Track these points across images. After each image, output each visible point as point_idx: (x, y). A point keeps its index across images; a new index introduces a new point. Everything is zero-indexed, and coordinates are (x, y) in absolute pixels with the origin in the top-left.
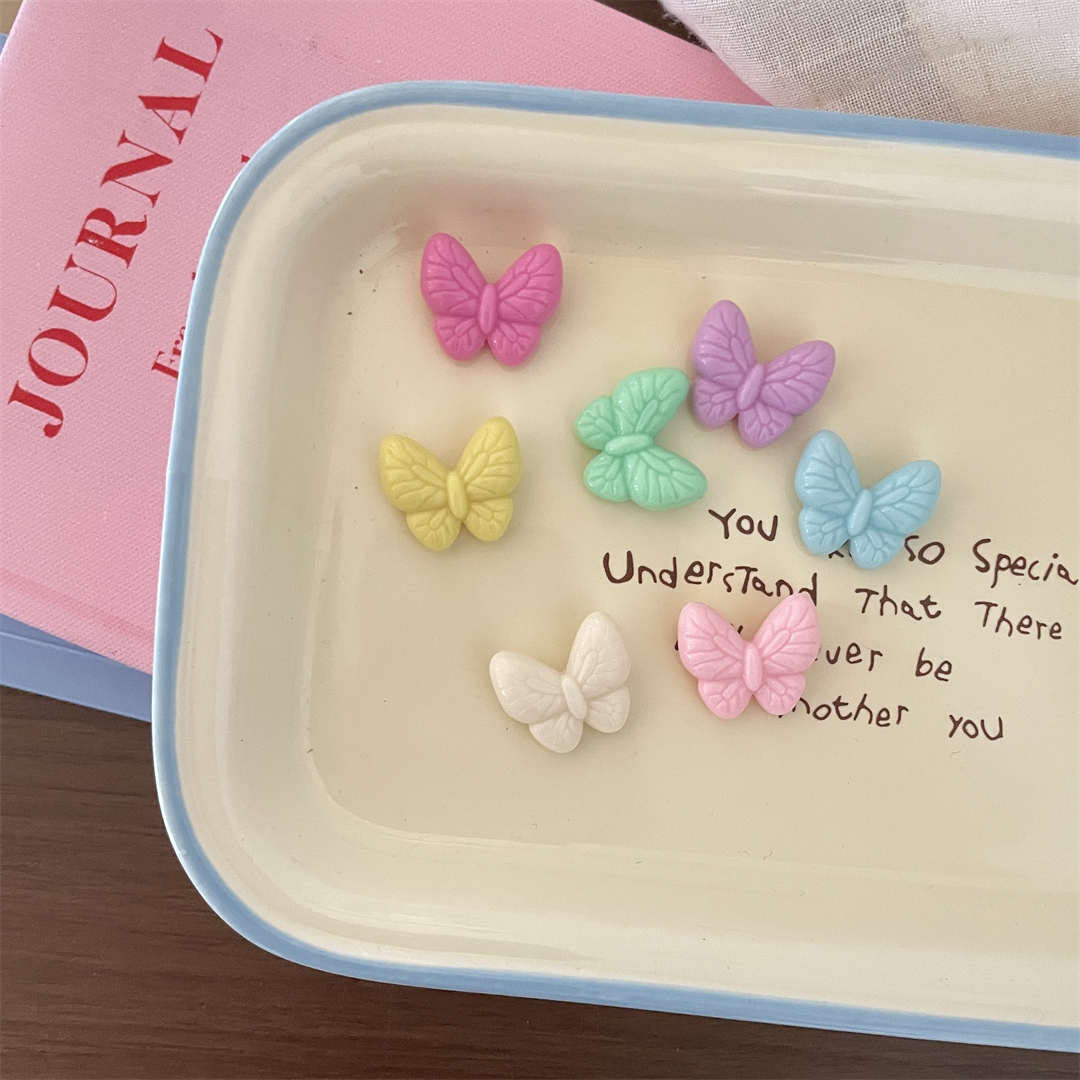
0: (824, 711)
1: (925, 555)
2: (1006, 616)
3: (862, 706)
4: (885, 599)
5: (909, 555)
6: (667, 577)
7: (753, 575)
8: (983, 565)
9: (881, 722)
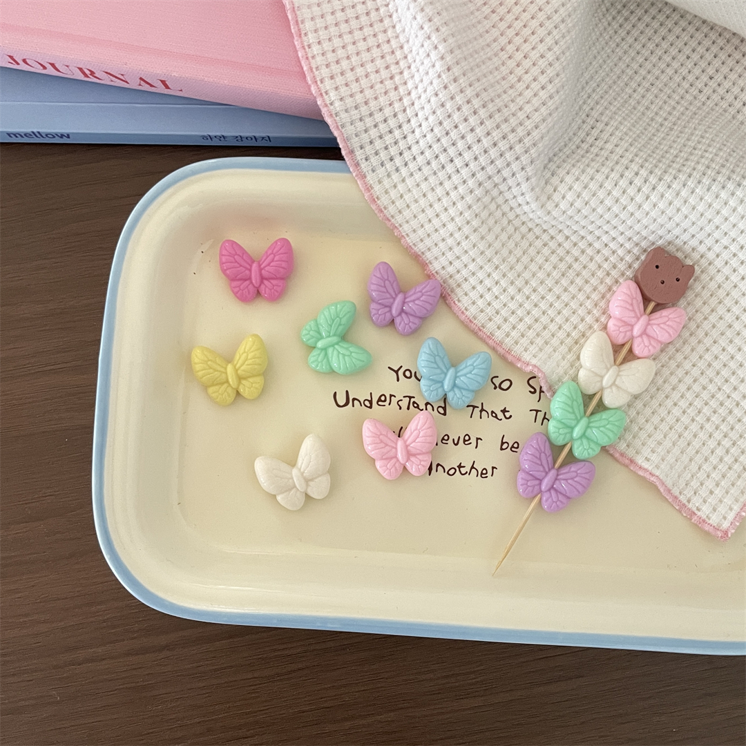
0: (453, 471)
1: (502, 386)
2: (546, 417)
3: (472, 467)
4: (482, 410)
5: (494, 386)
6: (367, 403)
7: (412, 400)
8: (533, 390)
9: (483, 476)
